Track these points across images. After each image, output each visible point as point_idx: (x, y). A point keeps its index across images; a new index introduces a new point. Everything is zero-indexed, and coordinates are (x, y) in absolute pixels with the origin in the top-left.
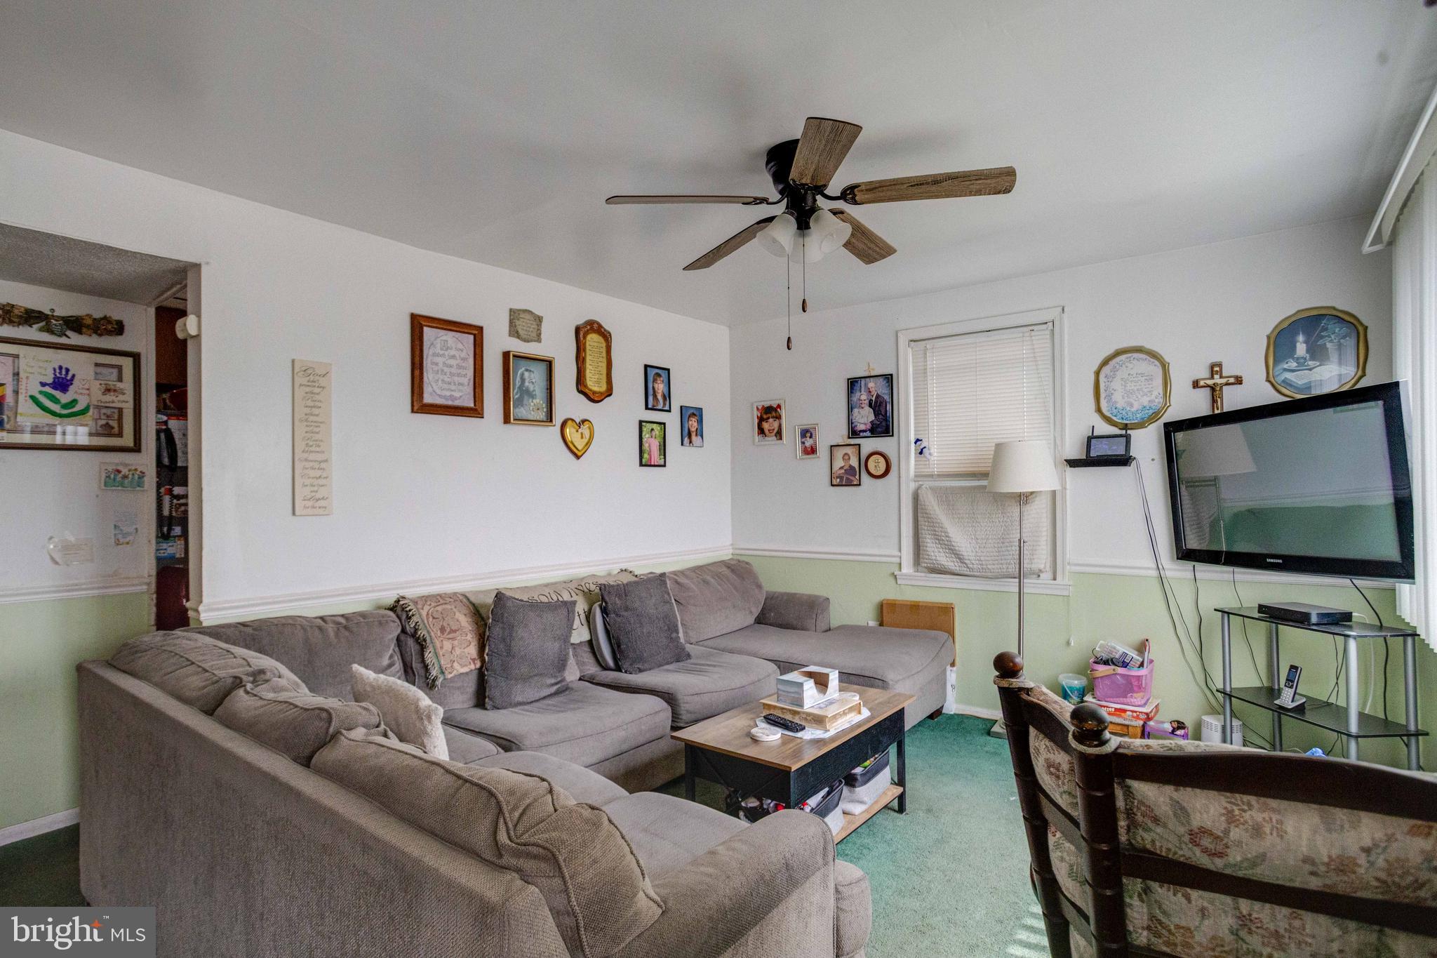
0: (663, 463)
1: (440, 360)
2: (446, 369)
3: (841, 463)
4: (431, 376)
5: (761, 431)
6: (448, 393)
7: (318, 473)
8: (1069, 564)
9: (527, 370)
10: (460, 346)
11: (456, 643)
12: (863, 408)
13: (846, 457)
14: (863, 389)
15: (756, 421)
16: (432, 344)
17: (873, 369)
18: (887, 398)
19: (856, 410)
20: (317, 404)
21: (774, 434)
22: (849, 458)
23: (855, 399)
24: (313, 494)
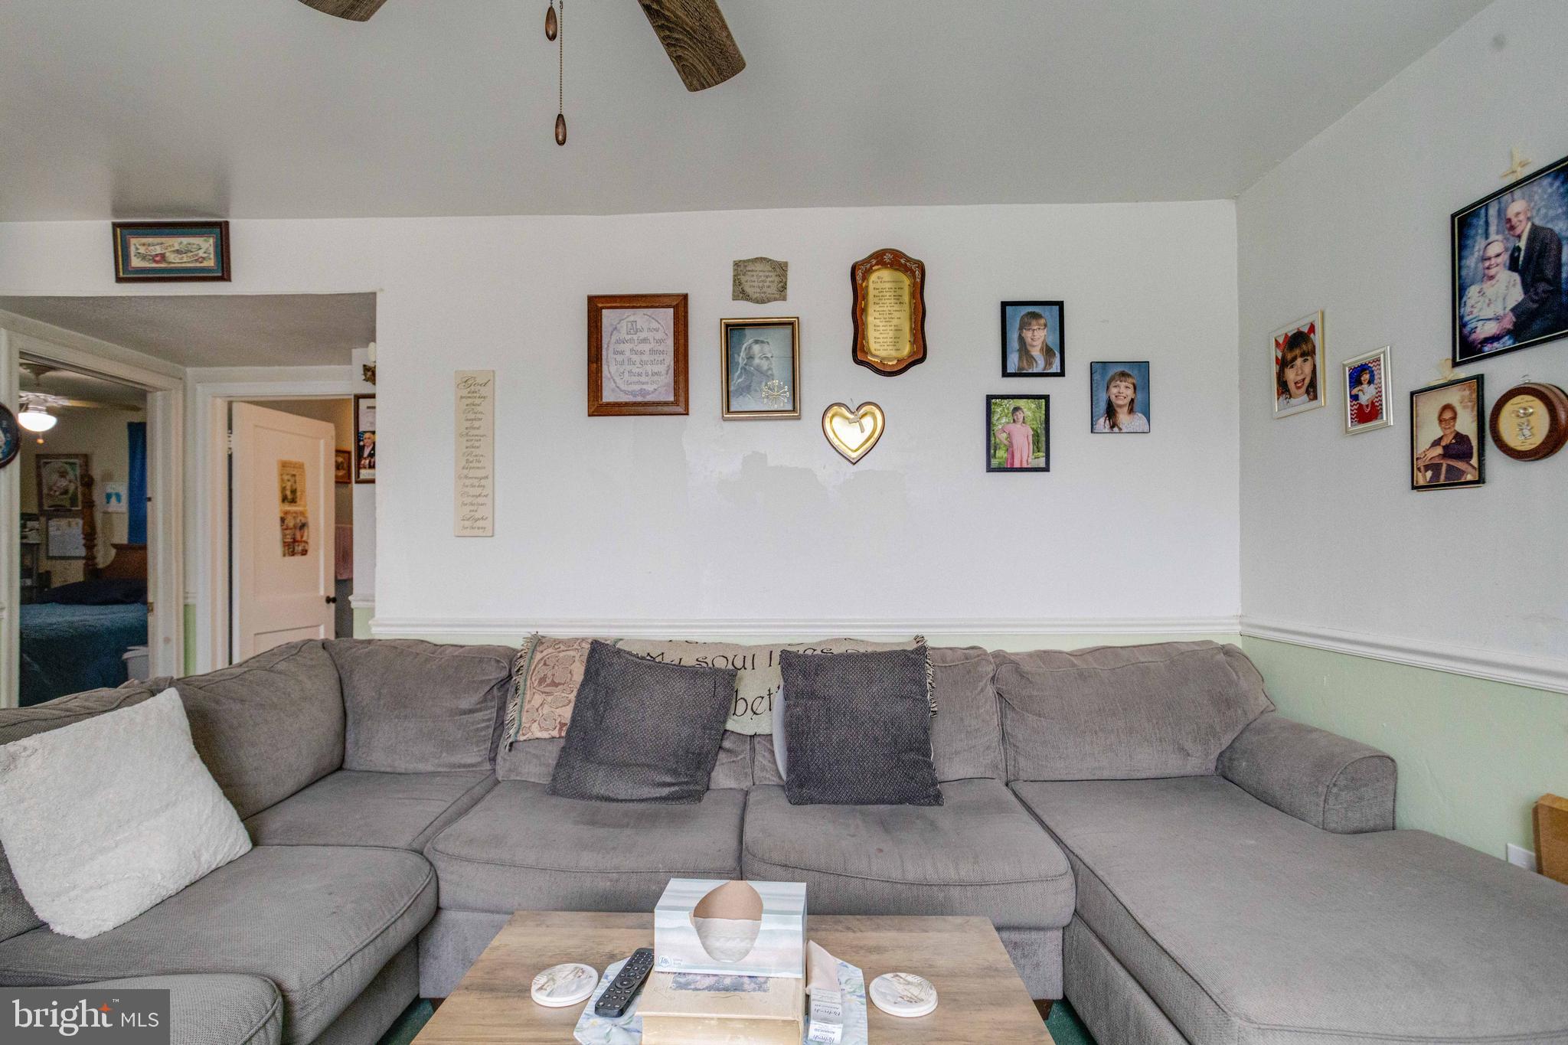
0: (1043, 465)
1: (626, 347)
2: (635, 357)
3: (1436, 432)
4: (613, 369)
5: (1283, 388)
6: (637, 387)
7: (478, 491)
9: (757, 342)
10: (655, 325)
11: (549, 699)
12: (1493, 278)
13: (1448, 415)
15: (1274, 368)
16: (616, 328)
18: (1561, 228)
19: (1473, 292)
20: (479, 416)
21: (1304, 389)
22: (1454, 418)
23: (1471, 262)
24: (473, 513)
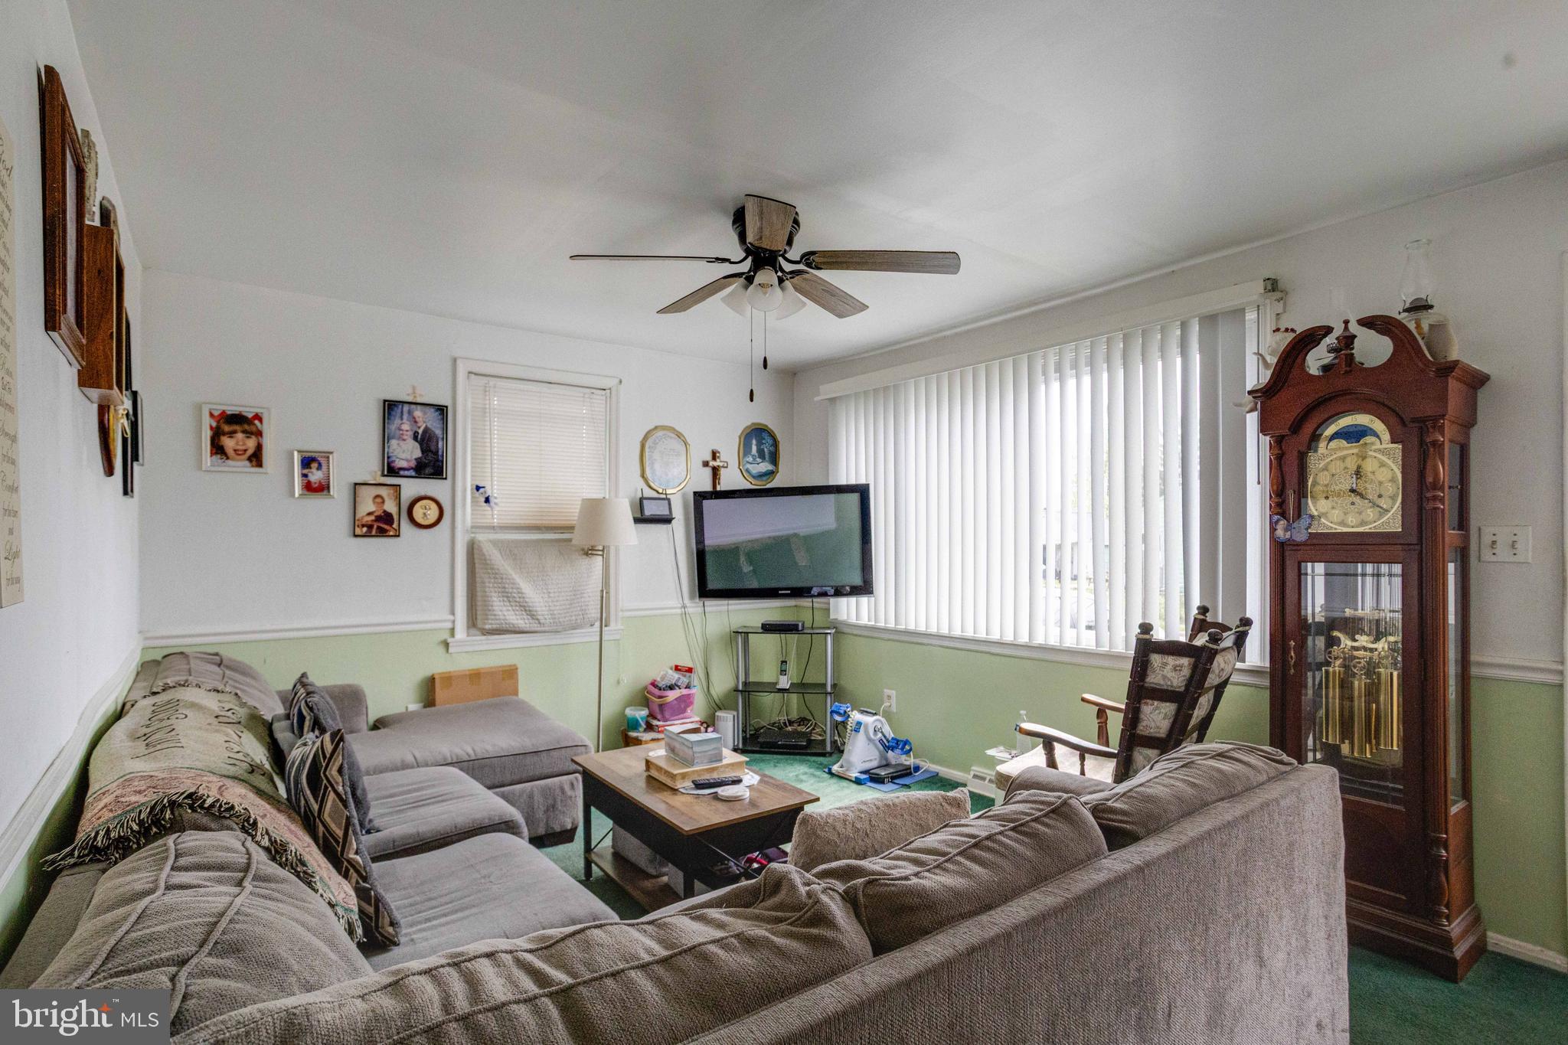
3: (371, 507)
5: (218, 449)
8: (622, 611)
12: (404, 440)
13: (379, 500)
14: (405, 416)
15: (207, 434)
17: (421, 395)
18: (438, 432)
19: (394, 442)
21: (245, 457)
22: (383, 502)
23: (393, 427)
